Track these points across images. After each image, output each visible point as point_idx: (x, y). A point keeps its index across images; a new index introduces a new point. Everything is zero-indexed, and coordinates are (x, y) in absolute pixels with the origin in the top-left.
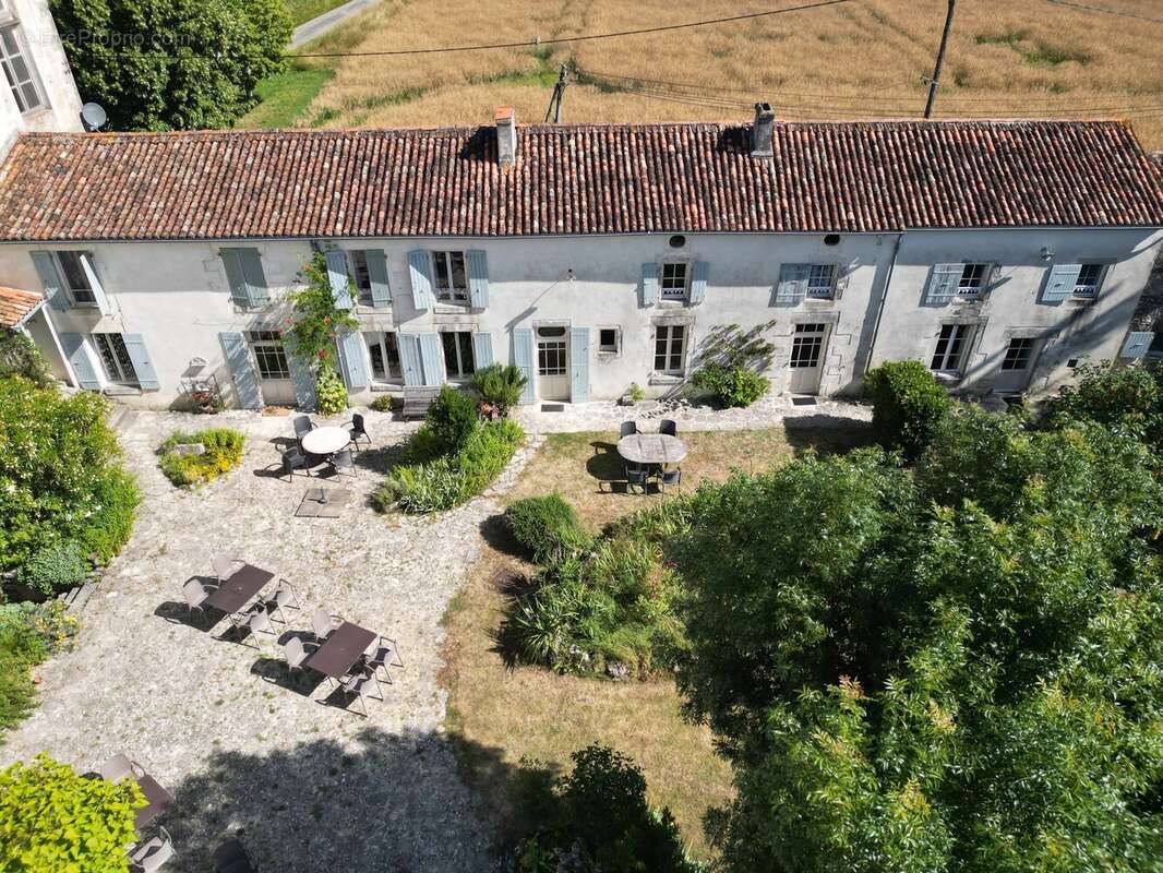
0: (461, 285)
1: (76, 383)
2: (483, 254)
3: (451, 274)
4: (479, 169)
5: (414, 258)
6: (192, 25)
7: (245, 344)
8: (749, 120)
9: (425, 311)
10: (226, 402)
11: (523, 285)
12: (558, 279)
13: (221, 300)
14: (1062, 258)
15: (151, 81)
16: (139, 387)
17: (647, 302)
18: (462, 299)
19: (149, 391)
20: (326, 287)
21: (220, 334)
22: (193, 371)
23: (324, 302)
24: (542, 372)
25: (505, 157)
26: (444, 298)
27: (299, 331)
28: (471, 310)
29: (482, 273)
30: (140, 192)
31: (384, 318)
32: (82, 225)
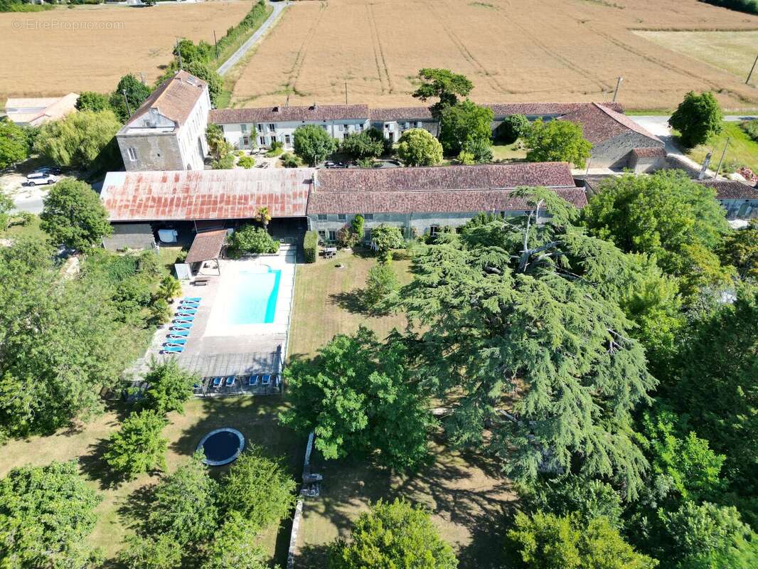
2: (277, 124)
3: (272, 127)
5: (267, 125)
7: (243, 139)
9: (269, 133)
11: (282, 128)
14: (356, 123)
18: (274, 131)
20: (255, 129)
23: (254, 132)
25: (279, 111)
26: (271, 131)
31: (263, 134)
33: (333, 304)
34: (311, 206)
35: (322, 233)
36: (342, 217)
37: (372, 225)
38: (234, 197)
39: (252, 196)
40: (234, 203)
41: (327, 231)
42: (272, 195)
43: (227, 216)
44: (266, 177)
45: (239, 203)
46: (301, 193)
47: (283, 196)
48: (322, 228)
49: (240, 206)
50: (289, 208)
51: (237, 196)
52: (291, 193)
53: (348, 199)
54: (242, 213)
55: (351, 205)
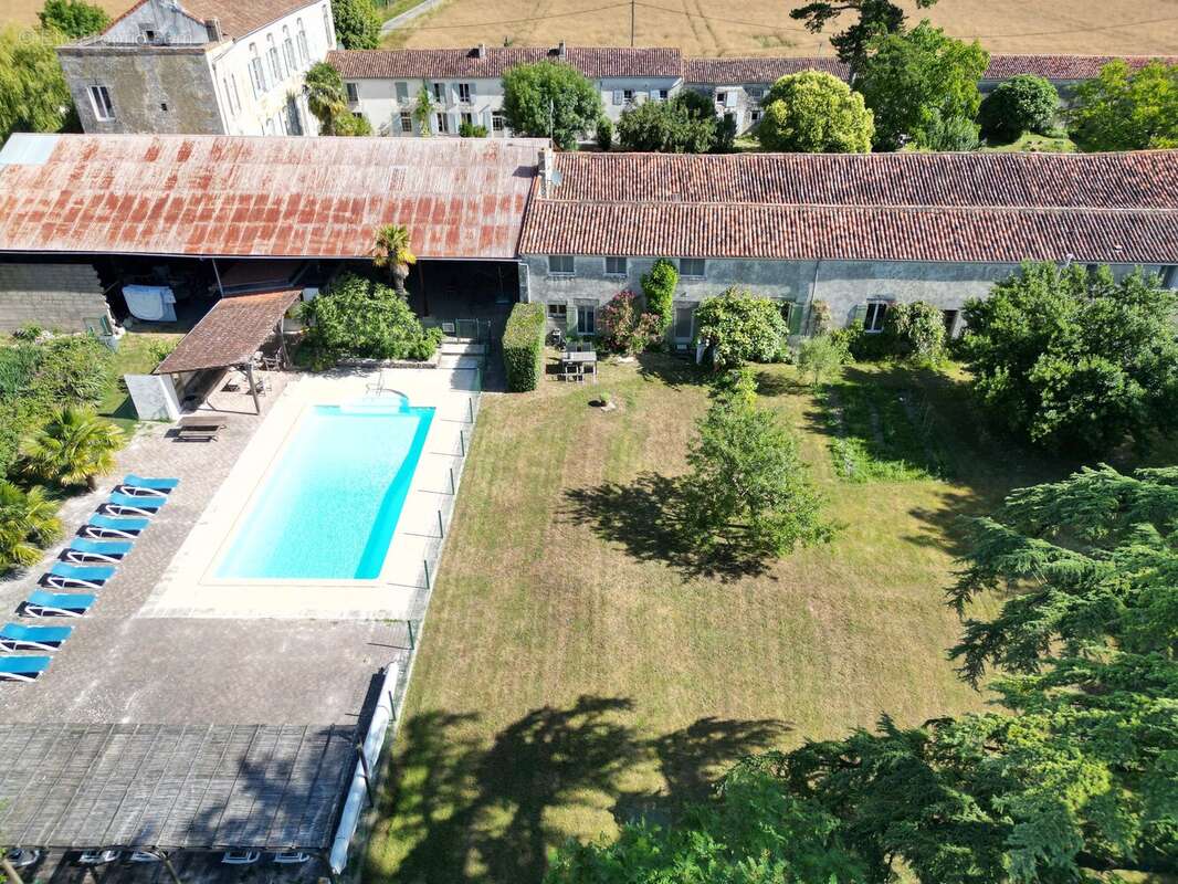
0: (467, 96)
2: (475, 85)
3: (464, 92)
4: (473, 60)
5: (453, 86)
6: (353, 22)
7: (399, 117)
8: (557, 47)
9: (456, 105)
13: (394, 102)
14: (651, 89)
18: (468, 100)
20: (426, 95)
21: (392, 113)
23: (425, 101)
25: (481, 57)
26: (462, 100)
27: (418, 112)
28: (471, 104)
29: (474, 92)
30: (370, 66)
31: (443, 108)
33: (578, 521)
34: (533, 232)
35: (558, 310)
36: (616, 264)
37: (700, 291)
38: (327, 205)
39: (373, 202)
40: (324, 219)
41: (570, 304)
42: (428, 201)
43: (300, 250)
44: (416, 160)
45: (337, 219)
46: (506, 201)
47: (456, 206)
48: (558, 298)
49: (337, 226)
50: (470, 236)
51: (335, 201)
52: (479, 199)
53: (634, 217)
54: (340, 245)
55: (645, 235)
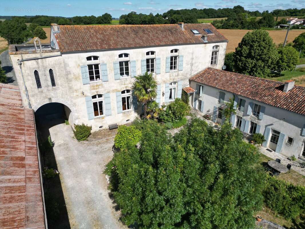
0: (259, 113)
1: (193, 106)
2: (265, 108)
4: (277, 91)
5: (251, 104)
7: (217, 110)
9: (249, 115)
10: (211, 119)
11: (272, 118)
12: (280, 119)
13: (217, 100)
15: (249, 66)
16: (200, 110)
17: (303, 135)
18: (258, 116)
19: (201, 112)
20: (233, 104)
21: (214, 106)
22: (208, 111)
23: (232, 107)
24: (271, 141)
25: (285, 90)
26: (254, 114)
27: (227, 110)
28: (258, 119)
29: (263, 112)
31: (241, 114)
32: (204, 82)
